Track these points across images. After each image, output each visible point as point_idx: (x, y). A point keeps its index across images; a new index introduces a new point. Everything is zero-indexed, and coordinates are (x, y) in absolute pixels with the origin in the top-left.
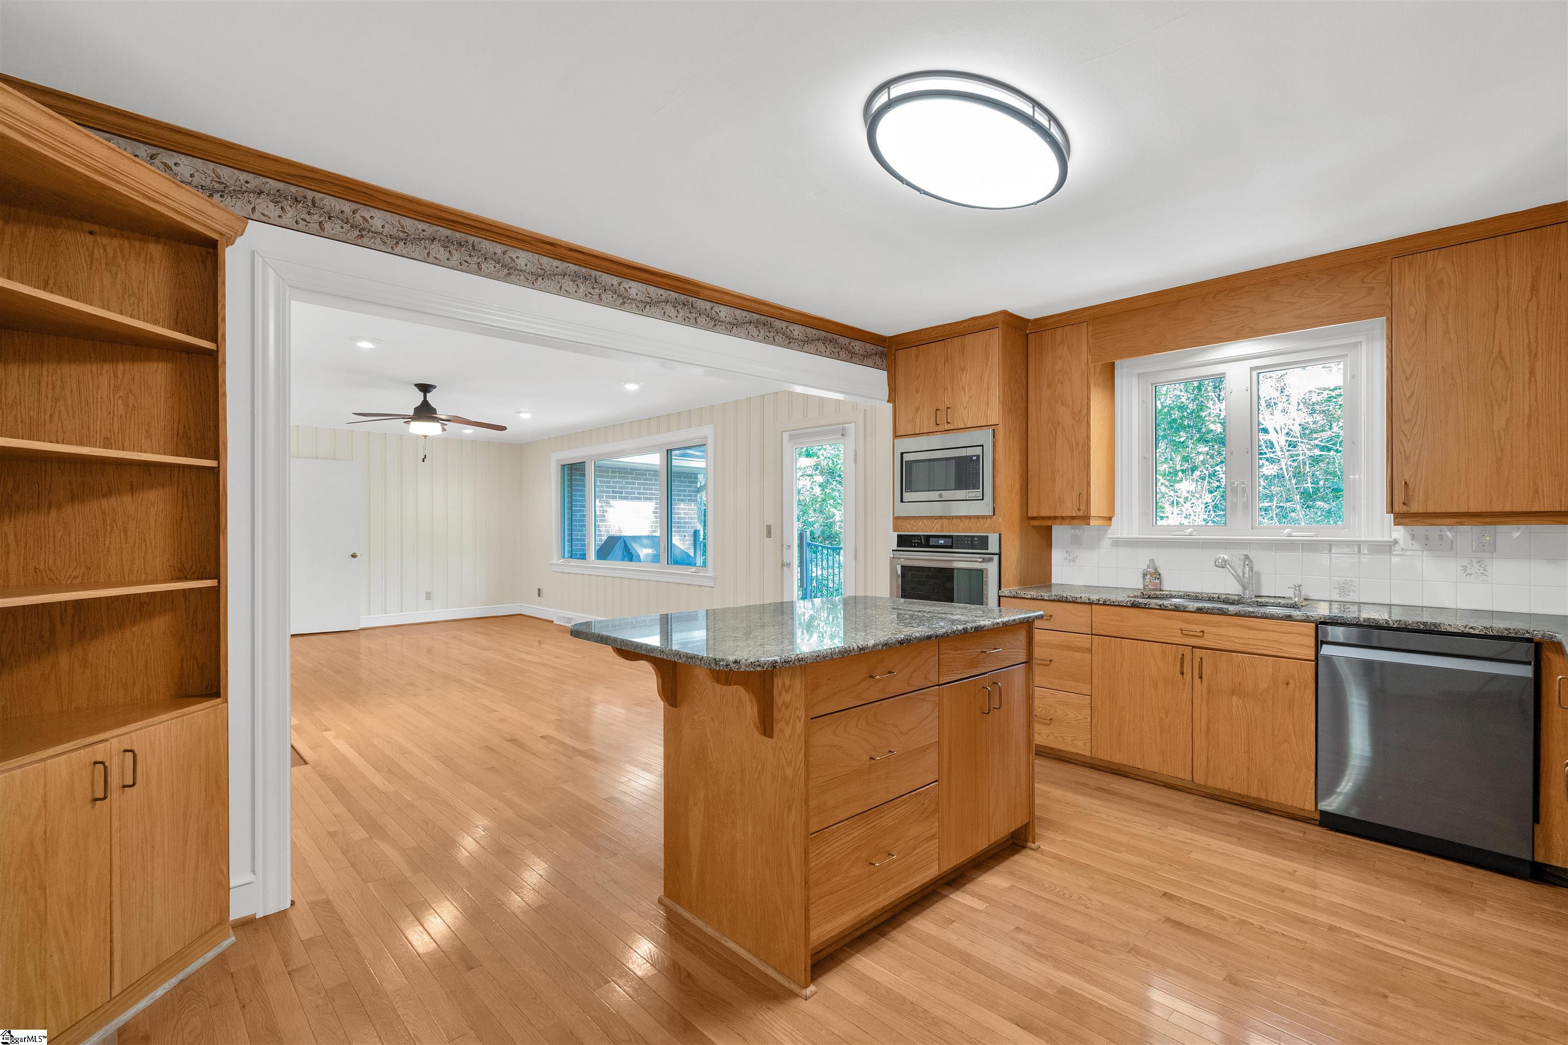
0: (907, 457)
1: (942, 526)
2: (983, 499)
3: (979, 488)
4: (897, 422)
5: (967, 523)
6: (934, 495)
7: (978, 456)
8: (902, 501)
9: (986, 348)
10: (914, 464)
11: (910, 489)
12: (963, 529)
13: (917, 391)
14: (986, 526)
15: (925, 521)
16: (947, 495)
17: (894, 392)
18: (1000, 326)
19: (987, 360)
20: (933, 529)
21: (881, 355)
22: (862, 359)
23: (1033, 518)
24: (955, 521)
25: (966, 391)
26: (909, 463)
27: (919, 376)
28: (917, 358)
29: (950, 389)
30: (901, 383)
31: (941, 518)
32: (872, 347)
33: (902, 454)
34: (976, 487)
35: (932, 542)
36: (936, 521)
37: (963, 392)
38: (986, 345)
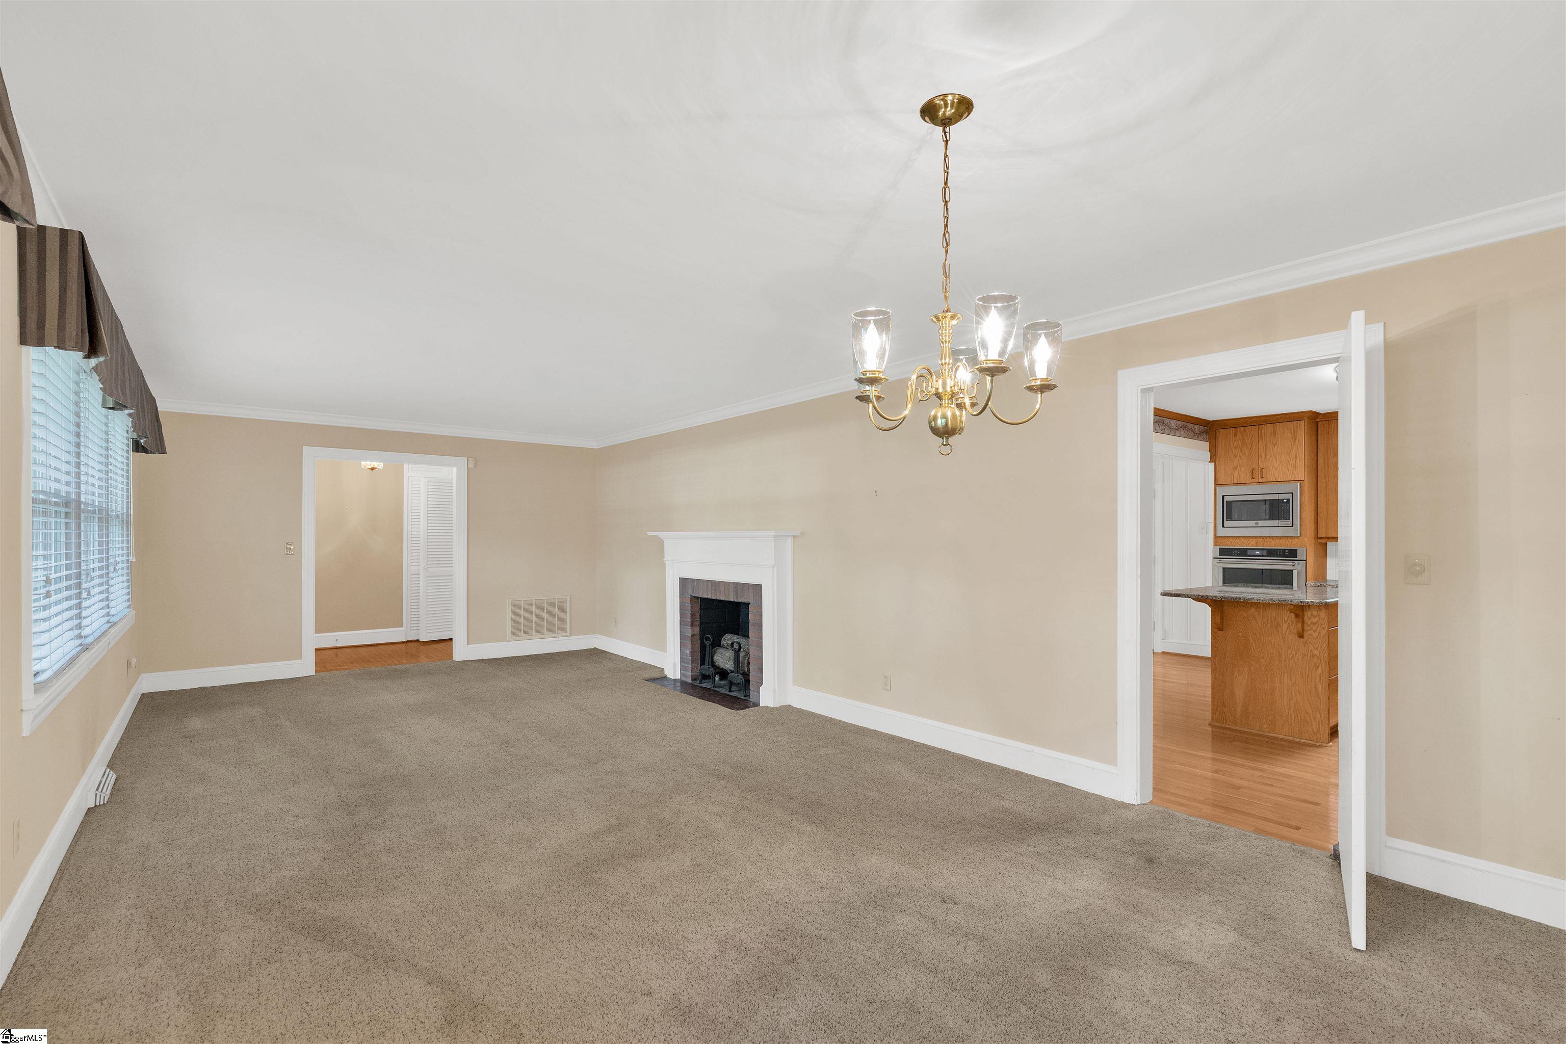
0: (1226, 499)
1: (1257, 543)
2: (1292, 526)
3: (1289, 519)
4: (1218, 474)
5: (1278, 541)
6: (1252, 523)
7: (1288, 500)
8: (1223, 526)
9: (1294, 433)
10: (1234, 503)
11: (1230, 518)
12: (1275, 545)
13: (1236, 456)
14: (1294, 543)
15: (1242, 539)
16: (1261, 523)
17: (1215, 456)
18: (1306, 418)
19: (1295, 440)
20: (1249, 544)
21: (1206, 432)
22: (1196, 436)
23: (1321, 538)
24: (1267, 540)
25: (1277, 458)
26: (1229, 503)
27: (1237, 447)
28: (1235, 436)
29: (1263, 457)
30: (1221, 450)
31: (1256, 537)
32: (1202, 427)
33: (1223, 496)
34: (1287, 518)
35: (1249, 552)
36: (1252, 539)
37: (1274, 459)
38: (1294, 430)
